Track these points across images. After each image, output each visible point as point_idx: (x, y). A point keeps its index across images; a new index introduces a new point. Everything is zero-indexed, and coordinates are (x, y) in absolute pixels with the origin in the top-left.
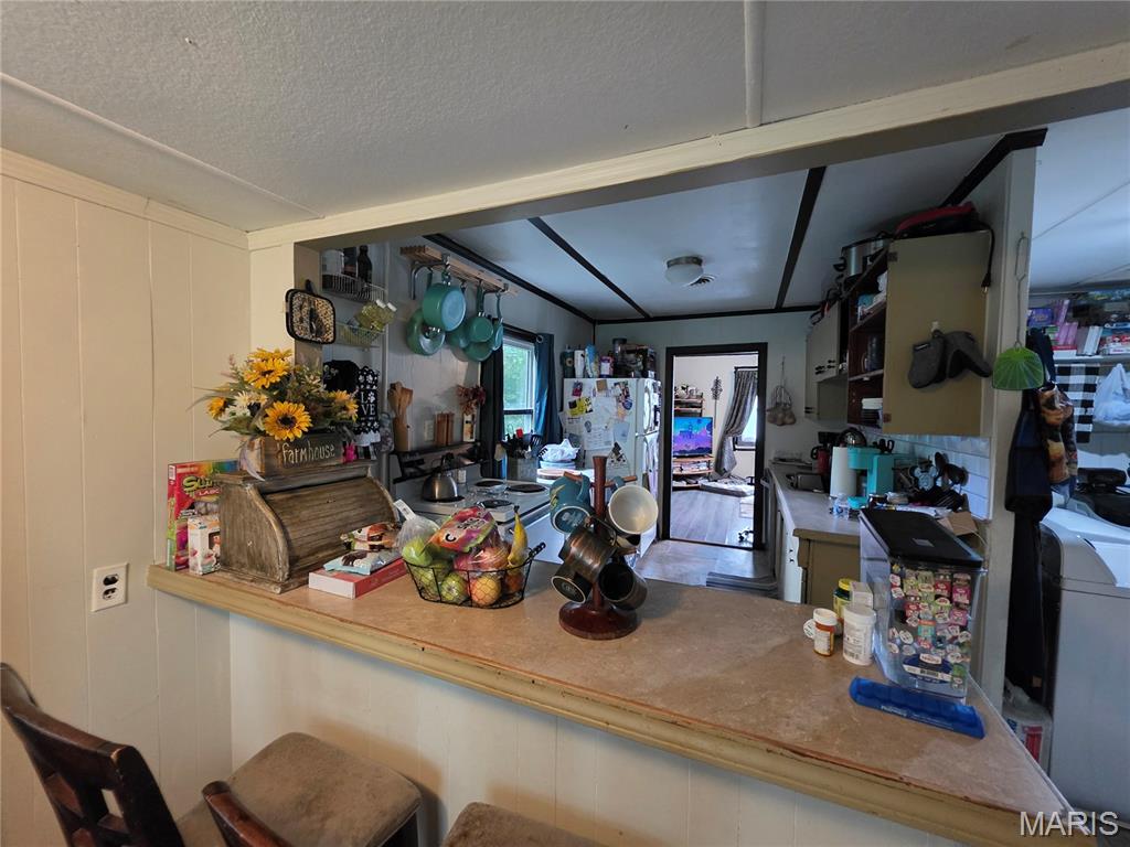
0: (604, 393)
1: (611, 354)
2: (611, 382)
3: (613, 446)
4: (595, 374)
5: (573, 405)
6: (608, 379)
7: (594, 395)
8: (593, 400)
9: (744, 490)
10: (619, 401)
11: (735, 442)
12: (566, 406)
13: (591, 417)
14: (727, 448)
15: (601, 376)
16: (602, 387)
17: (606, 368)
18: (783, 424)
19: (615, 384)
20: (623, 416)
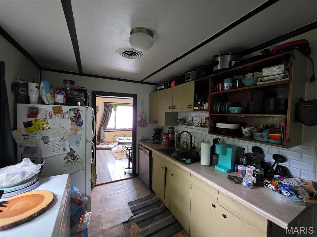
0: (59, 116)
1: (64, 89)
2: (65, 108)
3: (69, 151)
4: (51, 102)
5: (28, 125)
6: (63, 107)
7: (51, 117)
8: (49, 120)
9: (111, 147)
10: (72, 120)
11: (105, 129)
12: (20, 125)
13: (48, 133)
14: (102, 132)
15: (55, 104)
16: (58, 111)
17: (60, 98)
18: (144, 126)
19: (70, 110)
20: (77, 130)
